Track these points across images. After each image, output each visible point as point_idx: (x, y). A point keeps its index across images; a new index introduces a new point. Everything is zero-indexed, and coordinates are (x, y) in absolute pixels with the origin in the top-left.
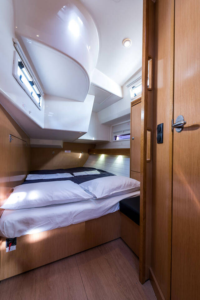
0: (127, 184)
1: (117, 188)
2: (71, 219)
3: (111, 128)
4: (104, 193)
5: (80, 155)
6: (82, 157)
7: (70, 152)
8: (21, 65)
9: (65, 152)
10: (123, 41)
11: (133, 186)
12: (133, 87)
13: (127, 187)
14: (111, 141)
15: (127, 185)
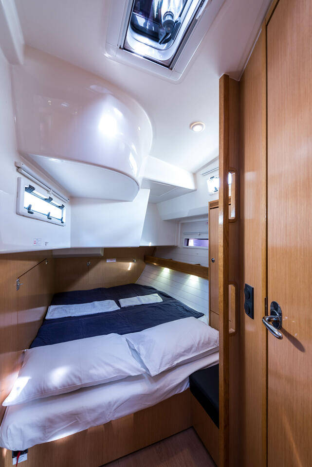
0: (202, 341)
1: (185, 351)
2: (110, 413)
3: (180, 224)
4: (164, 363)
5: (130, 266)
6: (134, 268)
7: (115, 261)
8: (30, 189)
9: (108, 261)
10: (192, 124)
11: (212, 344)
12: (212, 177)
13: (202, 347)
14: (179, 246)
15: (203, 343)
